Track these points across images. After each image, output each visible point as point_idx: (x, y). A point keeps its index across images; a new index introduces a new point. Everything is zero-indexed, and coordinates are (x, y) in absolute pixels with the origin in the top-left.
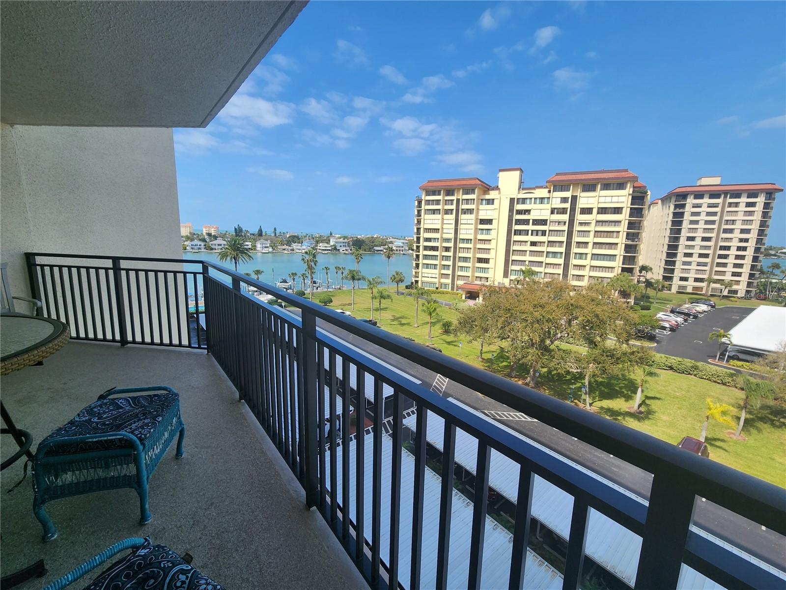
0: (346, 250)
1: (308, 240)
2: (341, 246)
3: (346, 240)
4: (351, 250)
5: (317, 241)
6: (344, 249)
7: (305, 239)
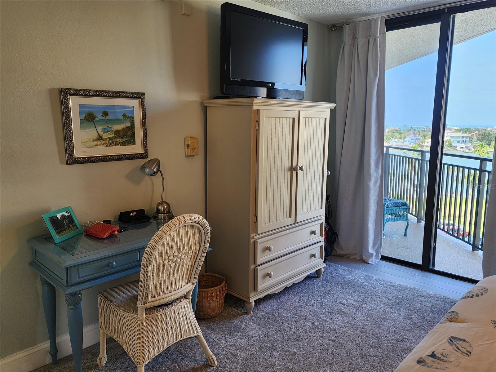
0: (467, 147)
1: (412, 135)
2: (458, 142)
3: (467, 134)
4: (474, 146)
5: (424, 136)
6: (463, 145)
7: (409, 133)
